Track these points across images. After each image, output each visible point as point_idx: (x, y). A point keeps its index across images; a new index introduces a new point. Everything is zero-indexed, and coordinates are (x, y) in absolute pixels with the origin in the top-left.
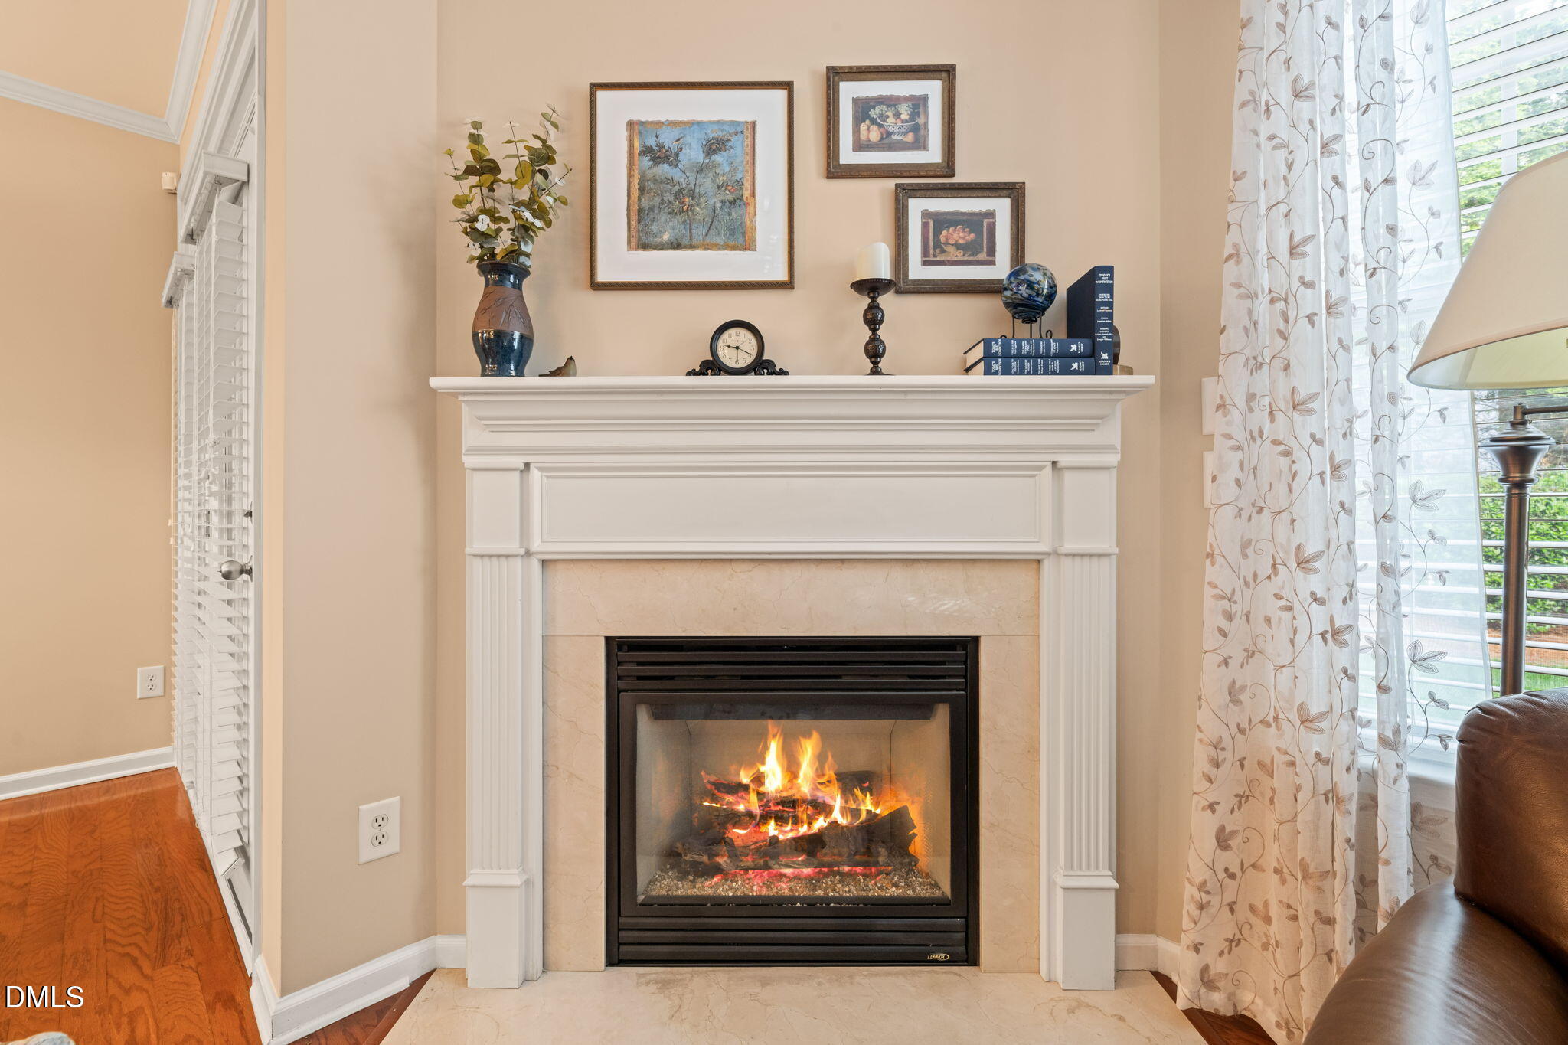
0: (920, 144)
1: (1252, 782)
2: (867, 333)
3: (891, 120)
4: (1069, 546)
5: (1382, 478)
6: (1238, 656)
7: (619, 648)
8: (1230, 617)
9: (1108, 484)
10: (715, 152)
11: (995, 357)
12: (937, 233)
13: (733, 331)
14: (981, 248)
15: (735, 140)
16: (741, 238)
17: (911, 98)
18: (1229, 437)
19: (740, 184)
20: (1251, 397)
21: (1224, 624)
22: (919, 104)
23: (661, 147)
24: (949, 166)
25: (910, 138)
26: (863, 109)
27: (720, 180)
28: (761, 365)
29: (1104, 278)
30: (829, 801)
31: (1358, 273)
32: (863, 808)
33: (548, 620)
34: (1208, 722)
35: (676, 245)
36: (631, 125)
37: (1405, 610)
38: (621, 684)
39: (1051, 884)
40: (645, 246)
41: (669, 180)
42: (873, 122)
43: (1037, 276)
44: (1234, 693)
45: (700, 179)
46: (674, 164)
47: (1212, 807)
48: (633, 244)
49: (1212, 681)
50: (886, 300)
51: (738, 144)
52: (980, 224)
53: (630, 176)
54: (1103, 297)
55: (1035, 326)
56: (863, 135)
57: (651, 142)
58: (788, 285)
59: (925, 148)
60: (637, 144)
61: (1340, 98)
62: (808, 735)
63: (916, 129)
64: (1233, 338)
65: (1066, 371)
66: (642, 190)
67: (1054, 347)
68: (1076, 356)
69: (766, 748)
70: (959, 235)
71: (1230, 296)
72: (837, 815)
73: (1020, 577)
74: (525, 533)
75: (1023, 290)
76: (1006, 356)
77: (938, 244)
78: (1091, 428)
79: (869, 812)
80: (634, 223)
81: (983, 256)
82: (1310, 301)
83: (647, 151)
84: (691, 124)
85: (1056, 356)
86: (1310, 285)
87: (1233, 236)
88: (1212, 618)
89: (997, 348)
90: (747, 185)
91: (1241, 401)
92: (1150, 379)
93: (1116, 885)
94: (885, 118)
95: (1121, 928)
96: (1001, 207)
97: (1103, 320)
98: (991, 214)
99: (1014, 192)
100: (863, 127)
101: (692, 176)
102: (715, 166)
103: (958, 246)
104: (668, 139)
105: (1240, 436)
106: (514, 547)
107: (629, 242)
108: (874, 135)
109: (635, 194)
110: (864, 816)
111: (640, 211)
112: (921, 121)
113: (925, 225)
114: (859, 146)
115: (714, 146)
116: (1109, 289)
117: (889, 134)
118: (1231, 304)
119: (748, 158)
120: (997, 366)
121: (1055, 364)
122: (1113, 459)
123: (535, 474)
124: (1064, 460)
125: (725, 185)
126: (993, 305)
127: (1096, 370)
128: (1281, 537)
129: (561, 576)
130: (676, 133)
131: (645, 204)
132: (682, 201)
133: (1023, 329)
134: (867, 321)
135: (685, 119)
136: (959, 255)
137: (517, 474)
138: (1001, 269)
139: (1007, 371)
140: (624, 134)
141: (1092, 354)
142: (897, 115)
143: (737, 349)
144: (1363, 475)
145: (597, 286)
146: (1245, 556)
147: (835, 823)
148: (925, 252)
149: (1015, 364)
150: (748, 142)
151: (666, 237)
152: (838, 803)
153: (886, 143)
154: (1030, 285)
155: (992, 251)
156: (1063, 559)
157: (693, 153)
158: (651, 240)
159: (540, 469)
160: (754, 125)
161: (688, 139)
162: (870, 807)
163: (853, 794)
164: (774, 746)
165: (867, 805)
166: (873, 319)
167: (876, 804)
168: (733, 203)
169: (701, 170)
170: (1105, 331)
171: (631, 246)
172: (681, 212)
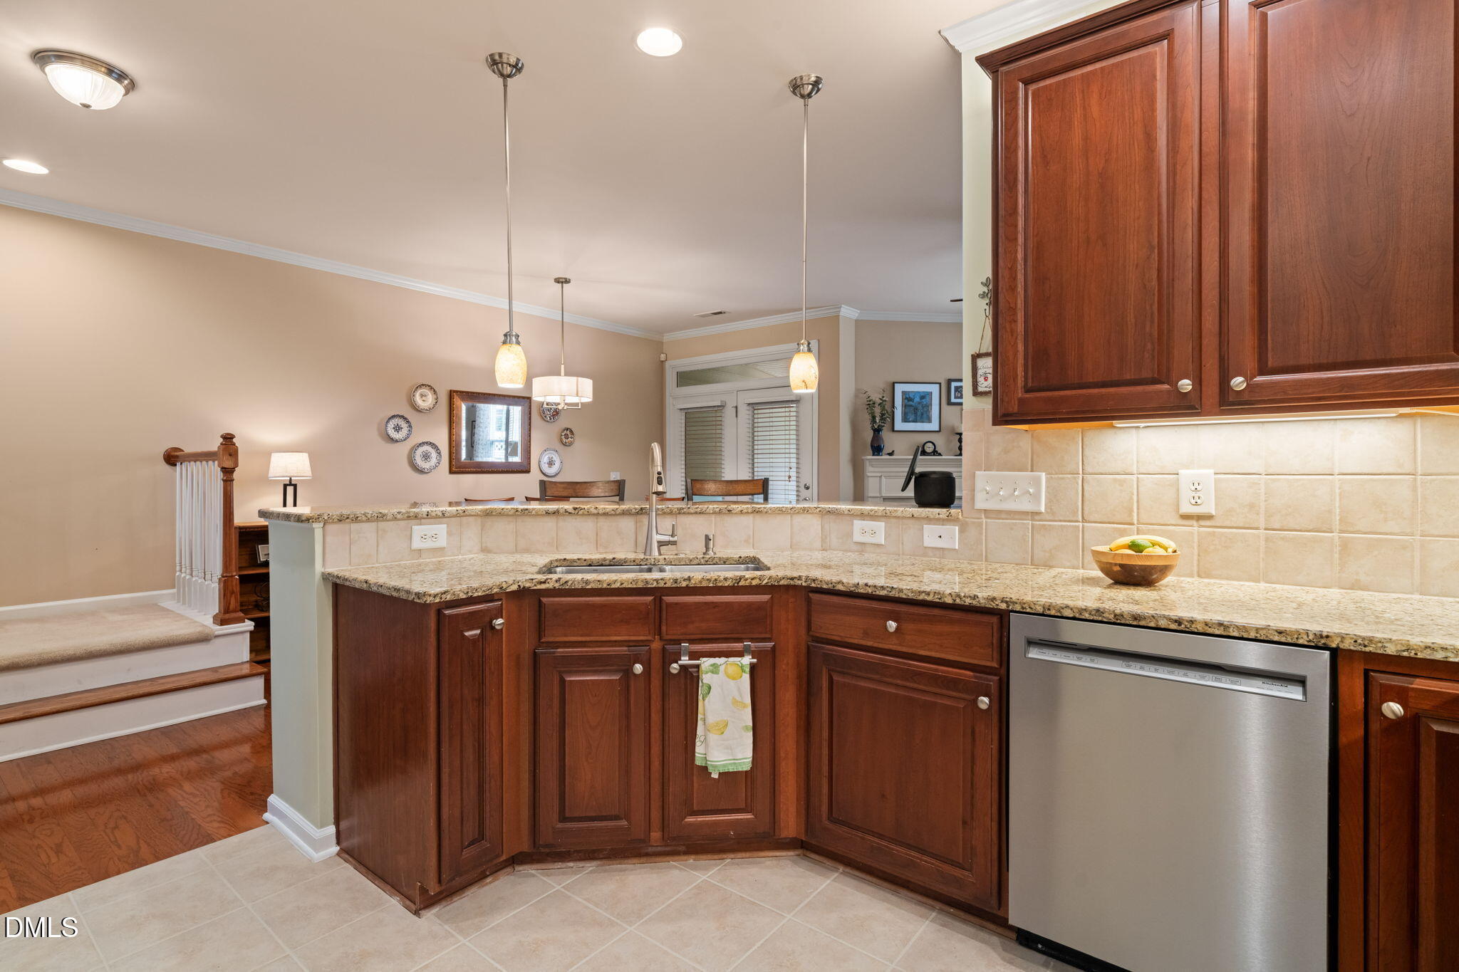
2: (958, 444)
10: (923, 399)
13: (928, 443)
15: (928, 396)
16: (928, 420)
19: (929, 407)
23: (910, 397)
26: (957, 389)
27: (924, 405)
28: (935, 453)
35: (913, 421)
36: (903, 392)
40: (905, 422)
41: (912, 405)
45: (919, 405)
46: (913, 401)
51: (928, 398)
53: (902, 404)
57: (907, 396)
58: (940, 431)
60: (904, 396)
66: (905, 408)
74: (880, 493)
80: (903, 416)
83: (906, 398)
84: (918, 392)
94: (961, 392)
100: (956, 393)
101: (917, 405)
102: (922, 402)
106: (878, 495)
107: (902, 420)
108: (959, 395)
111: (905, 413)
114: (955, 398)
115: (923, 397)
119: (930, 401)
123: (883, 477)
125: (925, 407)
130: (913, 394)
131: (906, 410)
132: (915, 410)
134: (958, 441)
135: (916, 391)
137: (879, 478)
140: (901, 394)
143: (929, 448)
145: (893, 430)
150: (930, 396)
151: (911, 419)
157: (917, 399)
158: (908, 420)
160: (932, 393)
161: (917, 395)
166: (960, 441)
168: (926, 411)
169: (919, 403)
171: (902, 422)
172: (914, 413)
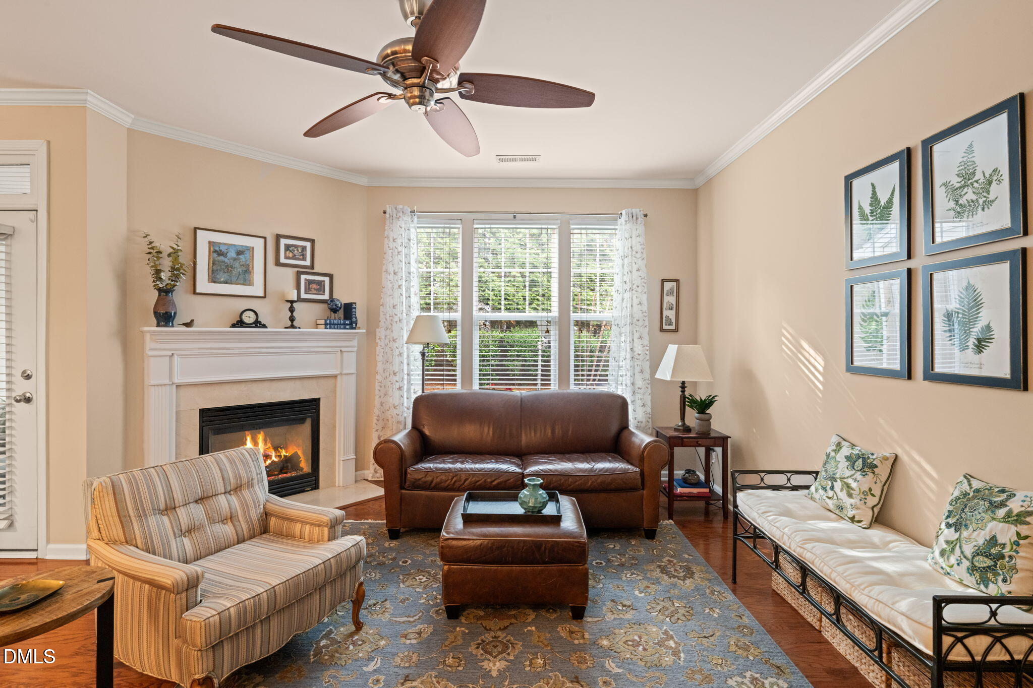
0: (304, 259)
1: (385, 424)
2: (290, 314)
3: (296, 252)
4: (345, 372)
5: (408, 356)
6: (383, 395)
7: (203, 412)
8: (381, 387)
9: (354, 355)
10: (240, 255)
11: (327, 324)
12: (309, 285)
13: (247, 312)
14: (321, 290)
15: (246, 252)
16: (248, 282)
17: (302, 246)
18: (381, 346)
19: (248, 265)
20: (386, 336)
21: (380, 388)
22: (304, 248)
23: (221, 251)
24: (312, 266)
25: (301, 257)
26: (288, 247)
27: (242, 263)
28: (257, 324)
29: (354, 306)
30: (270, 454)
31: (404, 314)
32: (282, 454)
33: (178, 405)
34: (376, 411)
35: (226, 282)
36: (210, 242)
37: (412, 382)
38: (204, 424)
39: (339, 460)
40: (213, 282)
41: (224, 262)
42: (291, 251)
43: (338, 303)
44: (382, 404)
45: (234, 263)
46: (225, 257)
47: (377, 431)
48: (210, 280)
49: (377, 402)
50: (295, 305)
51: (248, 254)
52: (321, 284)
53: (209, 259)
54: (354, 310)
55: (336, 315)
56: (287, 254)
57: (217, 249)
58: (264, 297)
59: (306, 261)
60: (212, 249)
61: (402, 277)
62: (260, 433)
63: (303, 255)
64: (382, 324)
65: (345, 328)
66: (214, 264)
67: (342, 322)
68: (347, 324)
69: (246, 440)
70: (315, 286)
71: (381, 314)
72: (274, 458)
73: (332, 381)
74: (171, 377)
75: (334, 307)
76: (330, 324)
77: (309, 288)
78: (349, 341)
79: (284, 455)
80: (210, 274)
81: (321, 292)
82: (396, 318)
83: (215, 251)
84: (232, 245)
85: (343, 324)
86: (396, 315)
87: (382, 300)
88: (377, 388)
89: (328, 322)
90: (251, 266)
91: (383, 338)
92: (364, 331)
93: (355, 457)
94: (294, 251)
95: (356, 470)
96: (327, 280)
97: (354, 316)
98: (324, 281)
99: (331, 276)
100: (287, 252)
101: (232, 261)
102: (239, 259)
103: (315, 289)
104: (223, 248)
105: (383, 346)
106: (167, 382)
107: (209, 280)
108: (291, 255)
109: (211, 265)
110: (283, 457)
111: (212, 271)
112: (304, 253)
113: (305, 283)
114: (286, 258)
115: (239, 253)
116: (355, 308)
117: (295, 255)
118: (382, 317)
119: (251, 258)
120: (328, 327)
121: (342, 327)
122: (355, 349)
123: (176, 357)
124: (343, 349)
125: (243, 265)
126: (324, 306)
127: (352, 328)
128: (391, 368)
129: (183, 391)
130: (226, 247)
131: (215, 268)
132: (228, 268)
133: (333, 315)
134: (290, 310)
135: (230, 243)
136: (315, 292)
137: (168, 358)
138: (326, 297)
139: (330, 328)
140: (207, 245)
141: (351, 324)
142: (298, 250)
143: (249, 318)
144: (405, 356)
145: (195, 293)
146: (384, 372)
147: (273, 462)
148: (305, 290)
149: (333, 326)
150: (251, 253)
151: (222, 280)
152: (273, 454)
153: (294, 258)
154: (336, 305)
155: (324, 291)
156: (344, 376)
157: (232, 254)
158: (217, 280)
159: (178, 355)
160: (253, 248)
161: (230, 249)
162: (285, 454)
163: (278, 450)
164: (249, 439)
165: (283, 453)
166: (292, 310)
167: (286, 452)
168: (246, 271)
169: (235, 259)
170: (354, 319)
171: (209, 282)
172: (228, 272)
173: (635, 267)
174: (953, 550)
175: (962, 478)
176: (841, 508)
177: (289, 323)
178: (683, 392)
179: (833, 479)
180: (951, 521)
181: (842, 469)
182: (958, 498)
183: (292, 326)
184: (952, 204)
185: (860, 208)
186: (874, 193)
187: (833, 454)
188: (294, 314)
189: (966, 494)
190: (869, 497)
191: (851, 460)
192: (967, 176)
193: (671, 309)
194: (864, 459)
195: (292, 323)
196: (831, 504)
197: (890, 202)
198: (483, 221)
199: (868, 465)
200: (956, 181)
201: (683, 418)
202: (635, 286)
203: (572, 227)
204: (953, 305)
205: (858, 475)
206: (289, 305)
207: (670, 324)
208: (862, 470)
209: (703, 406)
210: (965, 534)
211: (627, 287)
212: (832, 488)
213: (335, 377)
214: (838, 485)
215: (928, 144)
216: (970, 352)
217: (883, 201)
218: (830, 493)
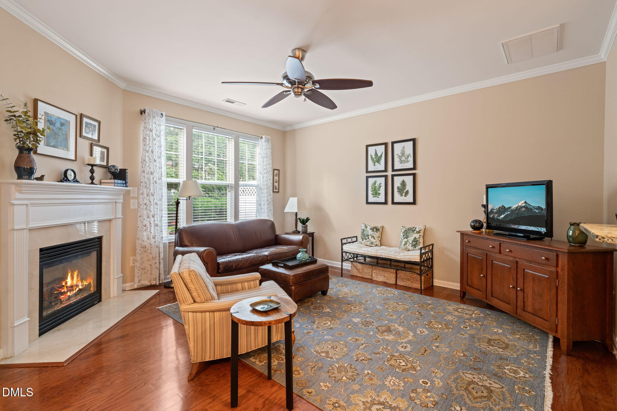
2: (90, 174)
4: (116, 217)
9: (121, 205)
10: (62, 126)
13: (69, 171)
15: (66, 124)
16: (66, 148)
17: (93, 125)
19: (67, 135)
22: (95, 127)
23: (52, 121)
24: (99, 141)
25: (93, 133)
26: (87, 124)
28: (75, 180)
32: (84, 284)
35: (54, 146)
36: (45, 112)
39: (114, 279)
40: (48, 145)
41: (53, 130)
45: (59, 132)
46: (54, 126)
51: (67, 126)
52: (103, 154)
56: (87, 130)
57: (50, 119)
58: (76, 160)
59: (95, 136)
60: (46, 118)
63: (94, 131)
68: (123, 184)
72: (80, 287)
73: (109, 223)
76: (117, 183)
78: (120, 195)
80: (45, 139)
83: (48, 120)
84: (58, 117)
93: (122, 275)
94: (90, 127)
95: (123, 284)
96: (106, 151)
97: (126, 178)
98: (104, 152)
99: (107, 149)
100: (87, 128)
101: (58, 130)
102: (63, 129)
104: (53, 119)
106: (25, 226)
111: (47, 136)
114: (86, 132)
115: (62, 124)
116: (127, 172)
117: (90, 131)
119: (68, 129)
120: (116, 185)
121: (120, 185)
122: (122, 201)
124: (117, 201)
125: (64, 134)
126: (105, 170)
127: (126, 186)
129: (32, 234)
130: (55, 119)
131: (48, 134)
132: (56, 136)
134: (91, 172)
135: (57, 115)
137: (25, 206)
138: (105, 163)
140: (44, 115)
141: (125, 183)
142: (92, 128)
143: (70, 175)
145: (37, 154)
147: (79, 289)
150: (69, 125)
151: (52, 144)
152: (80, 284)
153: (90, 133)
155: (104, 159)
156: (117, 220)
157: (58, 125)
159: (31, 204)
160: (69, 121)
161: (57, 121)
163: (83, 281)
166: (93, 172)
167: (86, 282)
168: (65, 139)
169: (60, 129)
170: (127, 180)
171: (44, 145)
172: (55, 139)
173: (268, 163)
174: (407, 243)
175: (402, 228)
176: (372, 243)
177: (90, 181)
178: (296, 217)
179: (368, 236)
180: (404, 237)
181: (370, 232)
182: (404, 232)
183: (92, 183)
184: (399, 160)
185: (371, 155)
186: (376, 152)
187: (365, 229)
188: (94, 174)
189: (406, 230)
190: (379, 238)
191: (372, 229)
192: (403, 154)
193: (277, 182)
194: (376, 228)
195: (92, 181)
196: (368, 243)
197: (381, 156)
198: (198, 128)
199: (377, 230)
200: (400, 154)
201: (296, 227)
202: (268, 172)
203: (240, 139)
204: (399, 185)
205: (375, 233)
206: (90, 167)
207: (276, 189)
208: (376, 231)
209: (304, 222)
210: (409, 239)
211: (265, 171)
212: (368, 238)
213: (110, 220)
214: (370, 237)
215: (393, 143)
216: (403, 196)
217: (379, 155)
218: (368, 240)
